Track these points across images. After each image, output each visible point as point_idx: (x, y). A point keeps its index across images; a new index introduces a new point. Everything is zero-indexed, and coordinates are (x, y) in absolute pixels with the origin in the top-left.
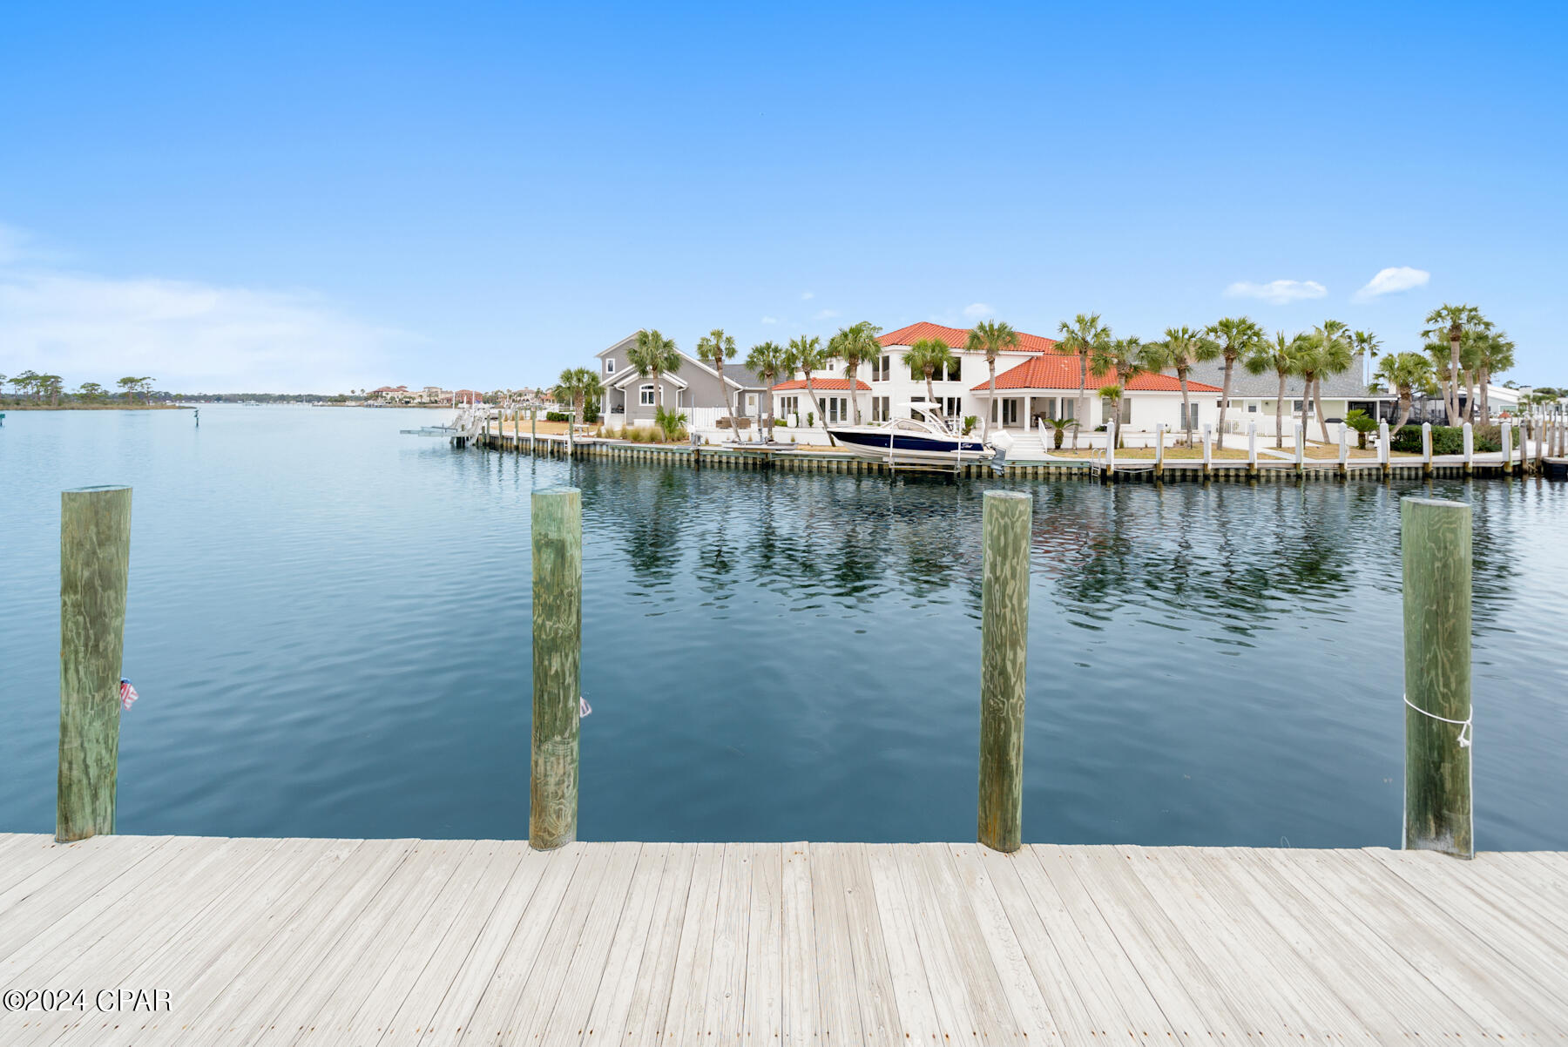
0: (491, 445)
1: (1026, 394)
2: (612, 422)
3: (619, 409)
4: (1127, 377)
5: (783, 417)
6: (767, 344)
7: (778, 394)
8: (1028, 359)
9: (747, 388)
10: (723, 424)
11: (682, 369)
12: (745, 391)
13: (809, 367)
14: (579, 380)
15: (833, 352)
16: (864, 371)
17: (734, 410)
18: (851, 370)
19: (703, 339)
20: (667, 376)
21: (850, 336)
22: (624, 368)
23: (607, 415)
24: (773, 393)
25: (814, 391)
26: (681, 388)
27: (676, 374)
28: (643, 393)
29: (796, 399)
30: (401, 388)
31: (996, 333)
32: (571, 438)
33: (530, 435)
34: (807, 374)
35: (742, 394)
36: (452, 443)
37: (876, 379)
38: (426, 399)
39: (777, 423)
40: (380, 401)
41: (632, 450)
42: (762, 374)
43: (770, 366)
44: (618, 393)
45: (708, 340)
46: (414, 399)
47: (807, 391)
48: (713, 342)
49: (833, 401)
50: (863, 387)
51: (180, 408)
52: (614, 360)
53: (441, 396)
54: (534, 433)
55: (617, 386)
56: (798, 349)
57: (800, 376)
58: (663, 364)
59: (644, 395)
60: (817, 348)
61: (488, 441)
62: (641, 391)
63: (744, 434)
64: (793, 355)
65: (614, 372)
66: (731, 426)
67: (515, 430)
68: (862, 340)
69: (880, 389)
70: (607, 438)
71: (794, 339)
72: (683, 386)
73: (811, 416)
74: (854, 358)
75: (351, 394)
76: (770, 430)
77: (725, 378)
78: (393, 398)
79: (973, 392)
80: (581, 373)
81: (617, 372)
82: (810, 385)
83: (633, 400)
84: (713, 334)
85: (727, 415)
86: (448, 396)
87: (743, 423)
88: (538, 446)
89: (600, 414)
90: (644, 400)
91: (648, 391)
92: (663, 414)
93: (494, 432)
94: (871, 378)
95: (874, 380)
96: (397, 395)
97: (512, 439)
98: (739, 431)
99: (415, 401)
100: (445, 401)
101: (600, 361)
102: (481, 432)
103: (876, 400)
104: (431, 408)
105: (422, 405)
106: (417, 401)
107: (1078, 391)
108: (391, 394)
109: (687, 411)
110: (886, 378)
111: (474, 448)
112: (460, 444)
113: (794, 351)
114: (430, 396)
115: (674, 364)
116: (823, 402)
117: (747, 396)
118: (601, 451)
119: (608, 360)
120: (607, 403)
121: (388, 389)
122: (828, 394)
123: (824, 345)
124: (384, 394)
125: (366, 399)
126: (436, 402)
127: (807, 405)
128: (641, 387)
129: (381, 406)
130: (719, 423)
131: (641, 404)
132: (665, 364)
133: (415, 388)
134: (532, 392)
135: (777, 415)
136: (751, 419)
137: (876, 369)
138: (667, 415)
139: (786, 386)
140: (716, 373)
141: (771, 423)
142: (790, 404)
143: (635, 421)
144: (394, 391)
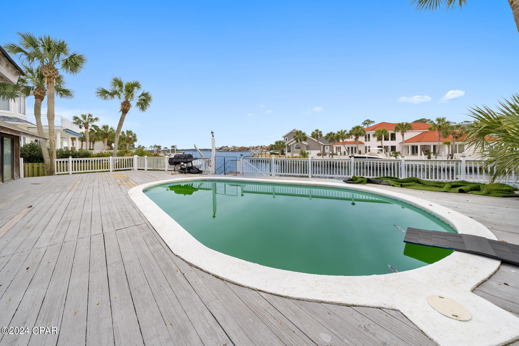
1: (419, 144)
2: (288, 154)
3: (289, 151)
4: (457, 138)
5: (337, 153)
6: (331, 132)
7: (335, 146)
8: (422, 132)
9: (325, 144)
10: (319, 155)
11: (307, 140)
12: (325, 145)
13: (343, 138)
14: (280, 144)
15: (351, 134)
16: (361, 139)
17: (322, 151)
18: (357, 138)
19: (313, 132)
20: (303, 142)
21: (356, 129)
22: (290, 140)
23: (286, 153)
24: (333, 146)
25: (345, 145)
26: (306, 145)
27: (306, 142)
29: (340, 147)
30: (227, 146)
31: (404, 126)
34: (343, 140)
35: (324, 146)
37: (366, 141)
38: (233, 149)
39: (335, 154)
40: (222, 150)
42: (330, 141)
43: (332, 139)
44: (289, 147)
45: (314, 132)
46: (230, 149)
47: (343, 145)
48: (316, 133)
49: (352, 148)
50: (361, 143)
52: (287, 138)
53: (237, 148)
55: (289, 145)
56: (340, 134)
57: (341, 141)
58: (302, 139)
60: (346, 133)
62: (295, 146)
63: (325, 157)
64: (339, 135)
65: (287, 141)
66: (321, 155)
68: (360, 130)
69: (367, 144)
71: (339, 131)
72: (307, 144)
73: (345, 152)
74: (357, 136)
76: (332, 157)
77: (319, 142)
78: (225, 149)
79: (400, 144)
80: (280, 142)
81: (288, 141)
82: (344, 143)
83: (293, 149)
84: (316, 130)
85: (320, 152)
86: (238, 148)
87: (325, 154)
89: (284, 153)
90: (296, 148)
91: (297, 146)
92: (303, 153)
94: (364, 140)
95: (365, 141)
96: (226, 148)
98: (323, 156)
100: (238, 150)
101: (283, 138)
103: (366, 147)
105: (232, 151)
106: (231, 150)
107: (438, 143)
109: (309, 151)
110: (369, 140)
113: (339, 134)
114: (234, 148)
115: (305, 139)
116: (348, 148)
117: (326, 147)
119: (285, 138)
120: (286, 150)
122: (350, 146)
123: (348, 132)
124: (223, 148)
125: (219, 150)
126: (235, 150)
127: (343, 149)
129: (223, 152)
130: (318, 154)
131: (295, 150)
132: (303, 139)
133: (230, 146)
134: (259, 147)
135: (335, 152)
136: (327, 153)
137: (366, 138)
138: (304, 152)
139: (337, 144)
140: (317, 141)
141: (333, 154)
142: (339, 149)
143: (294, 154)
144: (225, 147)
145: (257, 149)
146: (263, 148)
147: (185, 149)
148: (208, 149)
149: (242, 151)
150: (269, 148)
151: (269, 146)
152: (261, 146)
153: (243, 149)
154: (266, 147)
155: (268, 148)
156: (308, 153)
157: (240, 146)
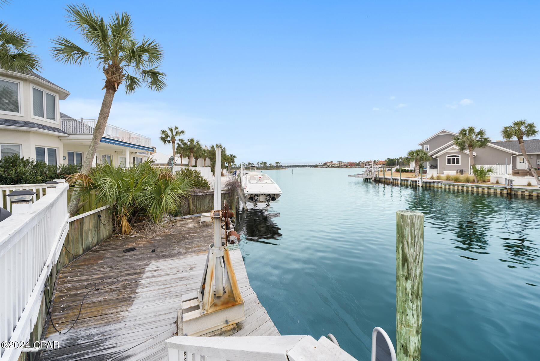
0: (378, 181)
2: (430, 172)
3: (434, 167)
9: (521, 153)
12: (519, 155)
14: (418, 155)
20: (465, 151)
22: (436, 149)
23: (428, 169)
28: (448, 159)
30: (331, 162)
32: (421, 179)
33: (399, 178)
36: (364, 180)
38: (338, 165)
40: (326, 166)
41: (458, 186)
44: (434, 160)
46: (335, 165)
51: (285, 169)
52: (428, 145)
53: (343, 164)
54: (400, 177)
55: (434, 156)
59: (449, 160)
61: (378, 179)
62: (447, 158)
65: (429, 151)
67: (391, 176)
70: (437, 179)
75: (319, 164)
78: (329, 165)
80: (417, 152)
81: (431, 151)
83: (442, 162)
86: (345, 164)
88: (394, 181)
89: (425, 169)
90: (449, 162)
91: (451, 158)
93: (381, 176)
97: (390, 179)
99: (336, 166)
100: (344, 166)
102: (375, 176)
104: (340, 168)
105: (337, 167)
108: (329, 164)
111: (373, 182)
112: (367, 180)
114: (339, 164)
118: (438, 185)
119: (425, 146)
120: (428, 164)
121: (328, 162)
124: (327, 164)
125: (323, 165)
126: (341, 166)
128: (447, 156)
129: (326, 168)
131: (447, 164)
133: (335, 161)
143: (444, 172)
144: (330, 163)
145: (369, 164)
146: (376, 163)
147: (289, 165)
148: (311, 165)
149: (350, 167)
150: (385, 163)
151: (385, 161)
152: (374, 161)
153: (351, 165)
154: (382, 162)
155: (383, 163)
156: (490, 170)
157: (347, 161)
